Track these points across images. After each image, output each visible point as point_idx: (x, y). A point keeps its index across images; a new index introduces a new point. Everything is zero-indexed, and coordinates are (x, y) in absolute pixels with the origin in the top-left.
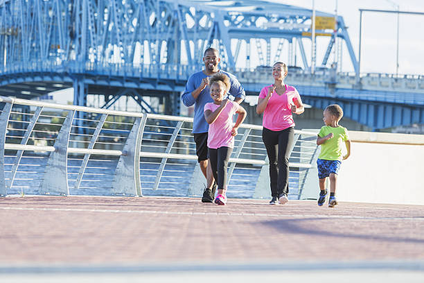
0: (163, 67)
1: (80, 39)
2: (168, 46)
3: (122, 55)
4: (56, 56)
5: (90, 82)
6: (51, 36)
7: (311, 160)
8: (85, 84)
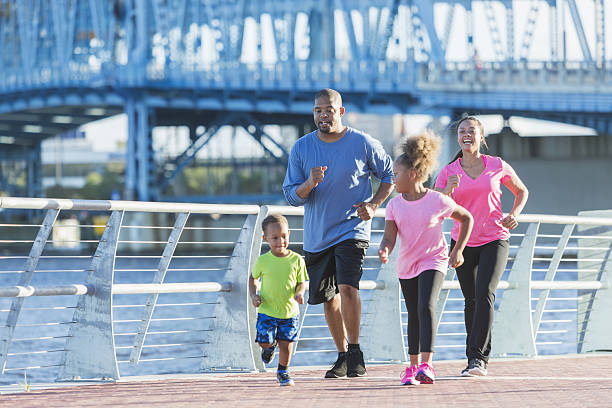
0: (302, 67)
1: (134, 18)
2: (310, 22)
3: (220, 47)
4: (89, 54)
5: (157, 102)
6: (77, 15)
7: (600, 274)
8: (149, 108)
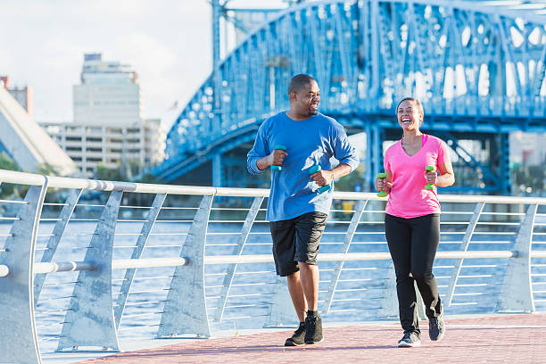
0: (484, 101)
1: (370, 68)
2: (489, 69)
4: (341, 92)
5: (386, 124)
8: (381, 128)
